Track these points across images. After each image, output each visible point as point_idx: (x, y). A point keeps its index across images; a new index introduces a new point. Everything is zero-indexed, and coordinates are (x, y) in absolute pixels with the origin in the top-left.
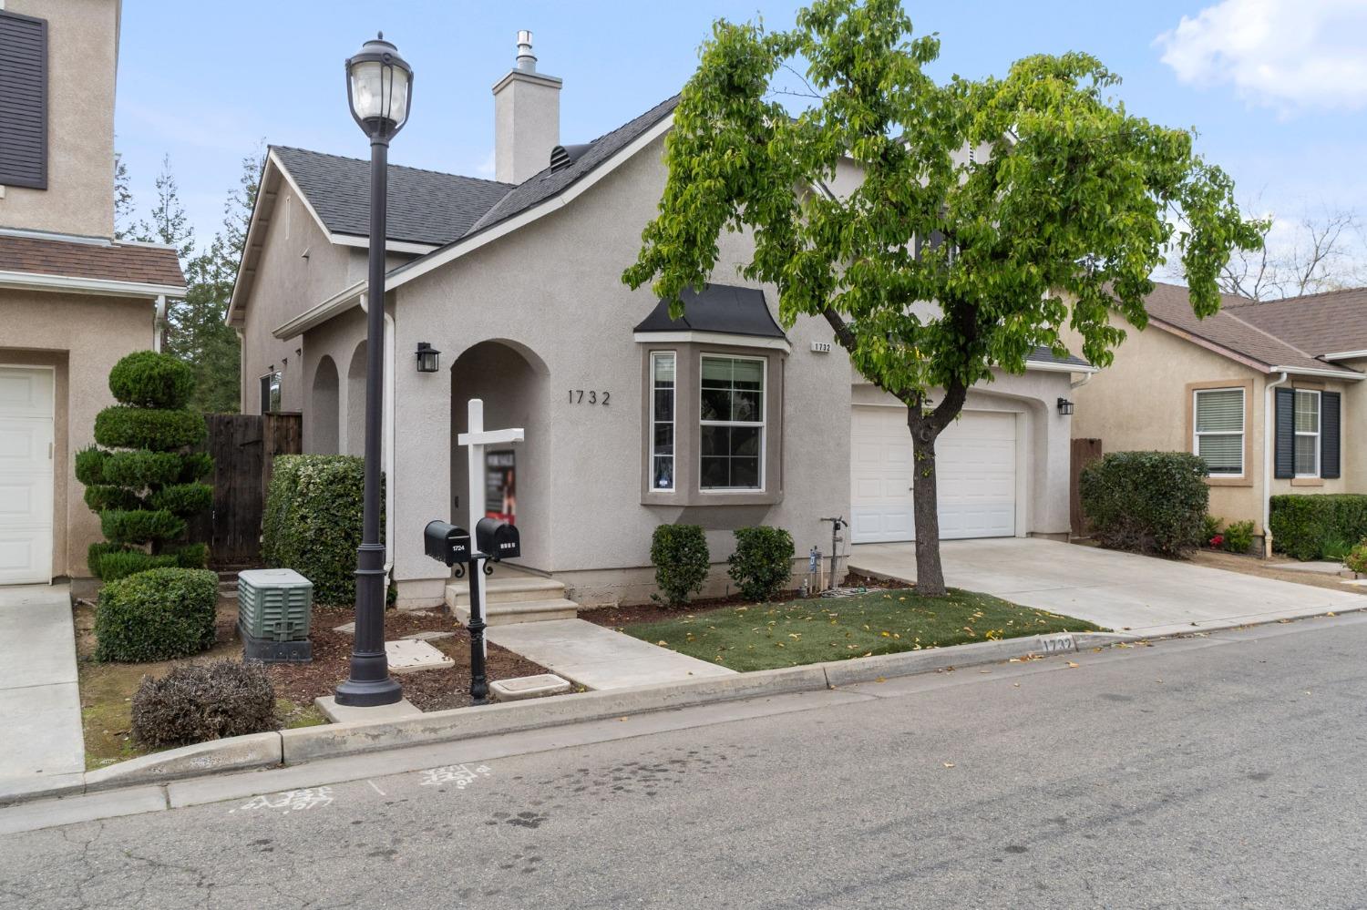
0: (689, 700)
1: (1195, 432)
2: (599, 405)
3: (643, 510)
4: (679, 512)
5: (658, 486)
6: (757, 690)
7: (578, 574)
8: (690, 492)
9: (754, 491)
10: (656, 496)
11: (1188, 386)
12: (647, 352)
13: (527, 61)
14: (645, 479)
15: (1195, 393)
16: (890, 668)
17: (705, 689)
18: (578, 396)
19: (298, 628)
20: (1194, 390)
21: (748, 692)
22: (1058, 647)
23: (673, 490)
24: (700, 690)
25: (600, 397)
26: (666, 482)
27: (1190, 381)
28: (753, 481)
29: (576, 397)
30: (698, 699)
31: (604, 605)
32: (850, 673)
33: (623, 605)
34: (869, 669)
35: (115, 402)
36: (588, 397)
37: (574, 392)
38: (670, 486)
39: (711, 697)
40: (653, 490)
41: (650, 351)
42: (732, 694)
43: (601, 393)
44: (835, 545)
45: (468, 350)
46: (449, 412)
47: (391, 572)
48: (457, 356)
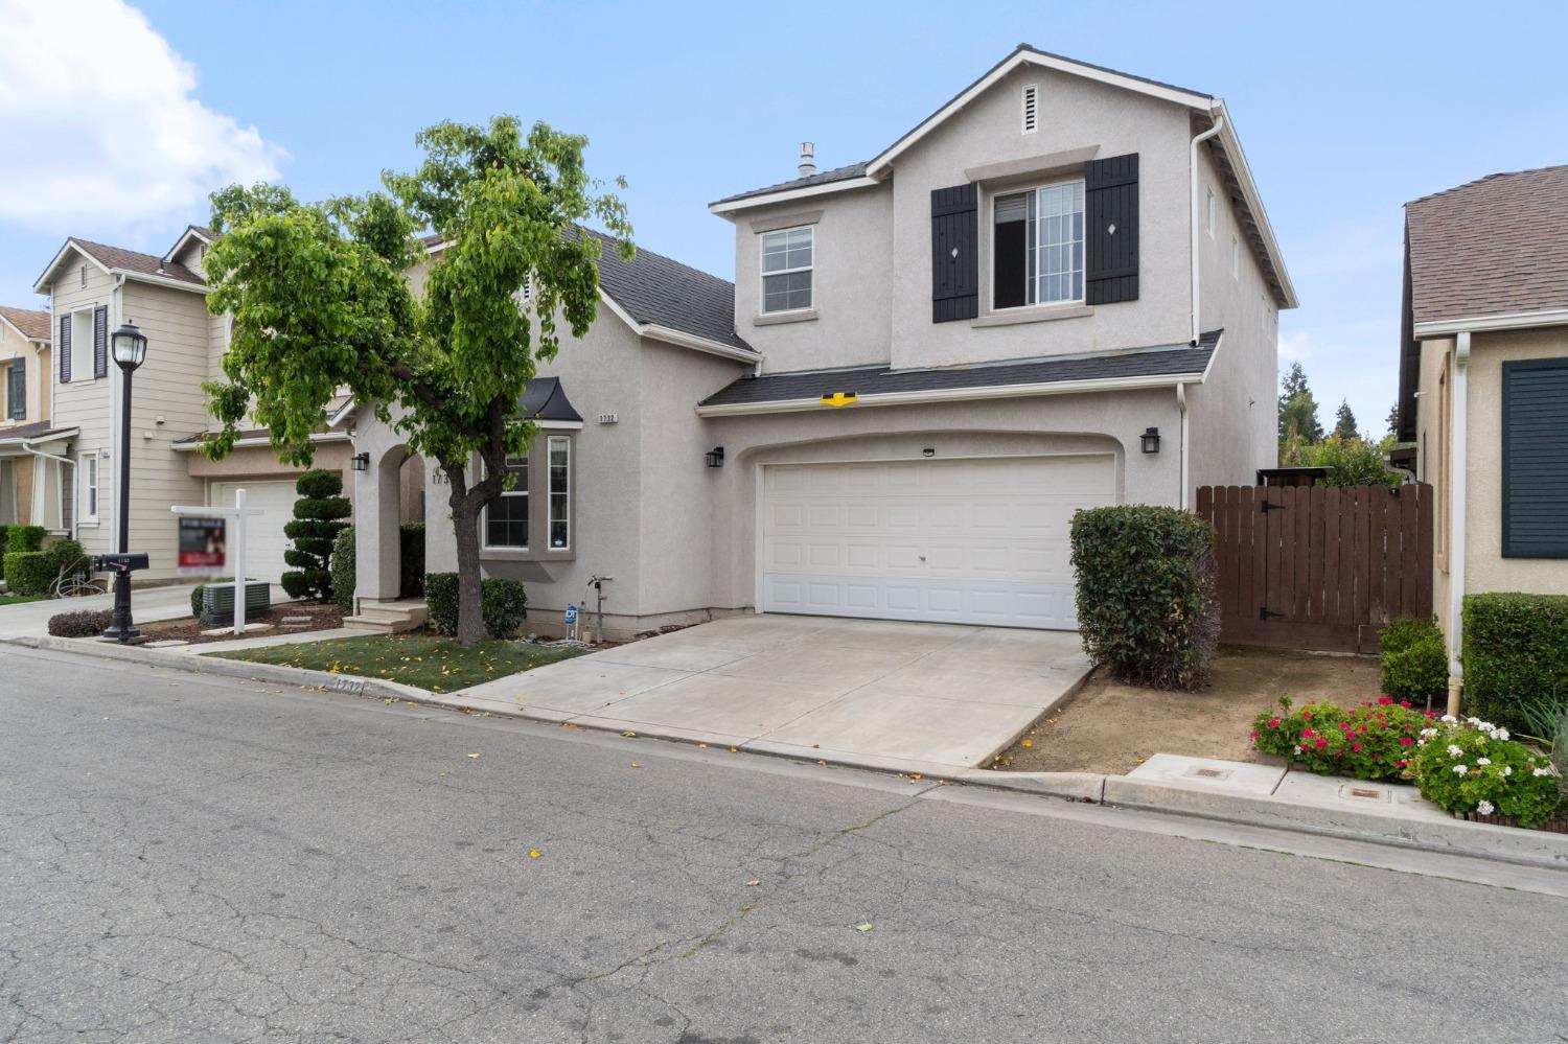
9: (521, 549)
35: (301, 497)
44: (600, 603)
45: (387, 454)
46: (378, 494)
47: (356, 593)
48: (380, 459)
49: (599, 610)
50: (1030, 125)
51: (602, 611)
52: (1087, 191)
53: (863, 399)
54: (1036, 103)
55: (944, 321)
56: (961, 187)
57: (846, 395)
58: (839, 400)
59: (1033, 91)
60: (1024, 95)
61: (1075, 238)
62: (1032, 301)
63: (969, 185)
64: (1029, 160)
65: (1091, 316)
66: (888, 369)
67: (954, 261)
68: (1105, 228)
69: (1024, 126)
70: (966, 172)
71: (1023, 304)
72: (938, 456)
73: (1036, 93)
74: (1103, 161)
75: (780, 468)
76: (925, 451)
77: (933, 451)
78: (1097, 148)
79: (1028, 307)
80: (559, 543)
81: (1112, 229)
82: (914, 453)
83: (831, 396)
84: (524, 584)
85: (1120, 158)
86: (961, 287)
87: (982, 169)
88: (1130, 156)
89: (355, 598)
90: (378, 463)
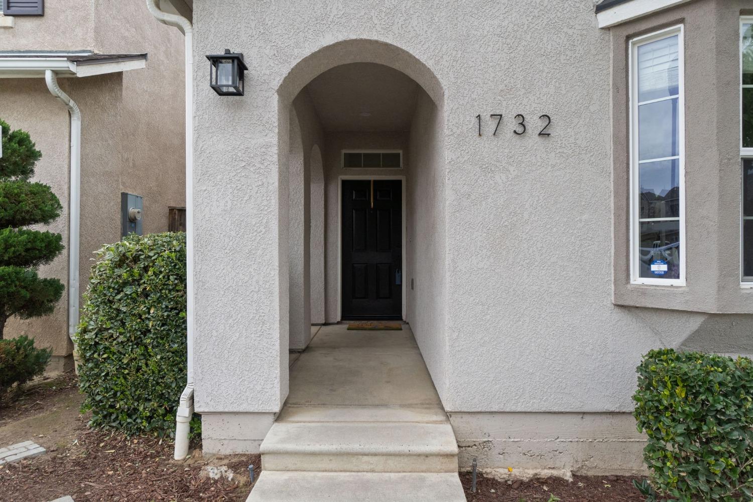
2: (532, 138)
3: (618, 315)
4: (695, 324)
5: (645, 272)
7: (498, 418)
8: (721, 288)
10: (643, 291)
12: (623, 40)
14: (623, 262)
18: (493, 123)
23: (681, 282)
25: (535, 124)
26: (664, 268)
29: (490, 125)
31: (545, 473)
33: (583, 472)
36: (511, 124)
37: (486, 116)
38: (672, 273)
40: (636, 279)
41: (628, 38)
43: (536, 118)
45: (306, 60)
46: (275, 158)
47: (192, 398)
48: (285, 71)
89: (183, 412)
90: (277, 82)
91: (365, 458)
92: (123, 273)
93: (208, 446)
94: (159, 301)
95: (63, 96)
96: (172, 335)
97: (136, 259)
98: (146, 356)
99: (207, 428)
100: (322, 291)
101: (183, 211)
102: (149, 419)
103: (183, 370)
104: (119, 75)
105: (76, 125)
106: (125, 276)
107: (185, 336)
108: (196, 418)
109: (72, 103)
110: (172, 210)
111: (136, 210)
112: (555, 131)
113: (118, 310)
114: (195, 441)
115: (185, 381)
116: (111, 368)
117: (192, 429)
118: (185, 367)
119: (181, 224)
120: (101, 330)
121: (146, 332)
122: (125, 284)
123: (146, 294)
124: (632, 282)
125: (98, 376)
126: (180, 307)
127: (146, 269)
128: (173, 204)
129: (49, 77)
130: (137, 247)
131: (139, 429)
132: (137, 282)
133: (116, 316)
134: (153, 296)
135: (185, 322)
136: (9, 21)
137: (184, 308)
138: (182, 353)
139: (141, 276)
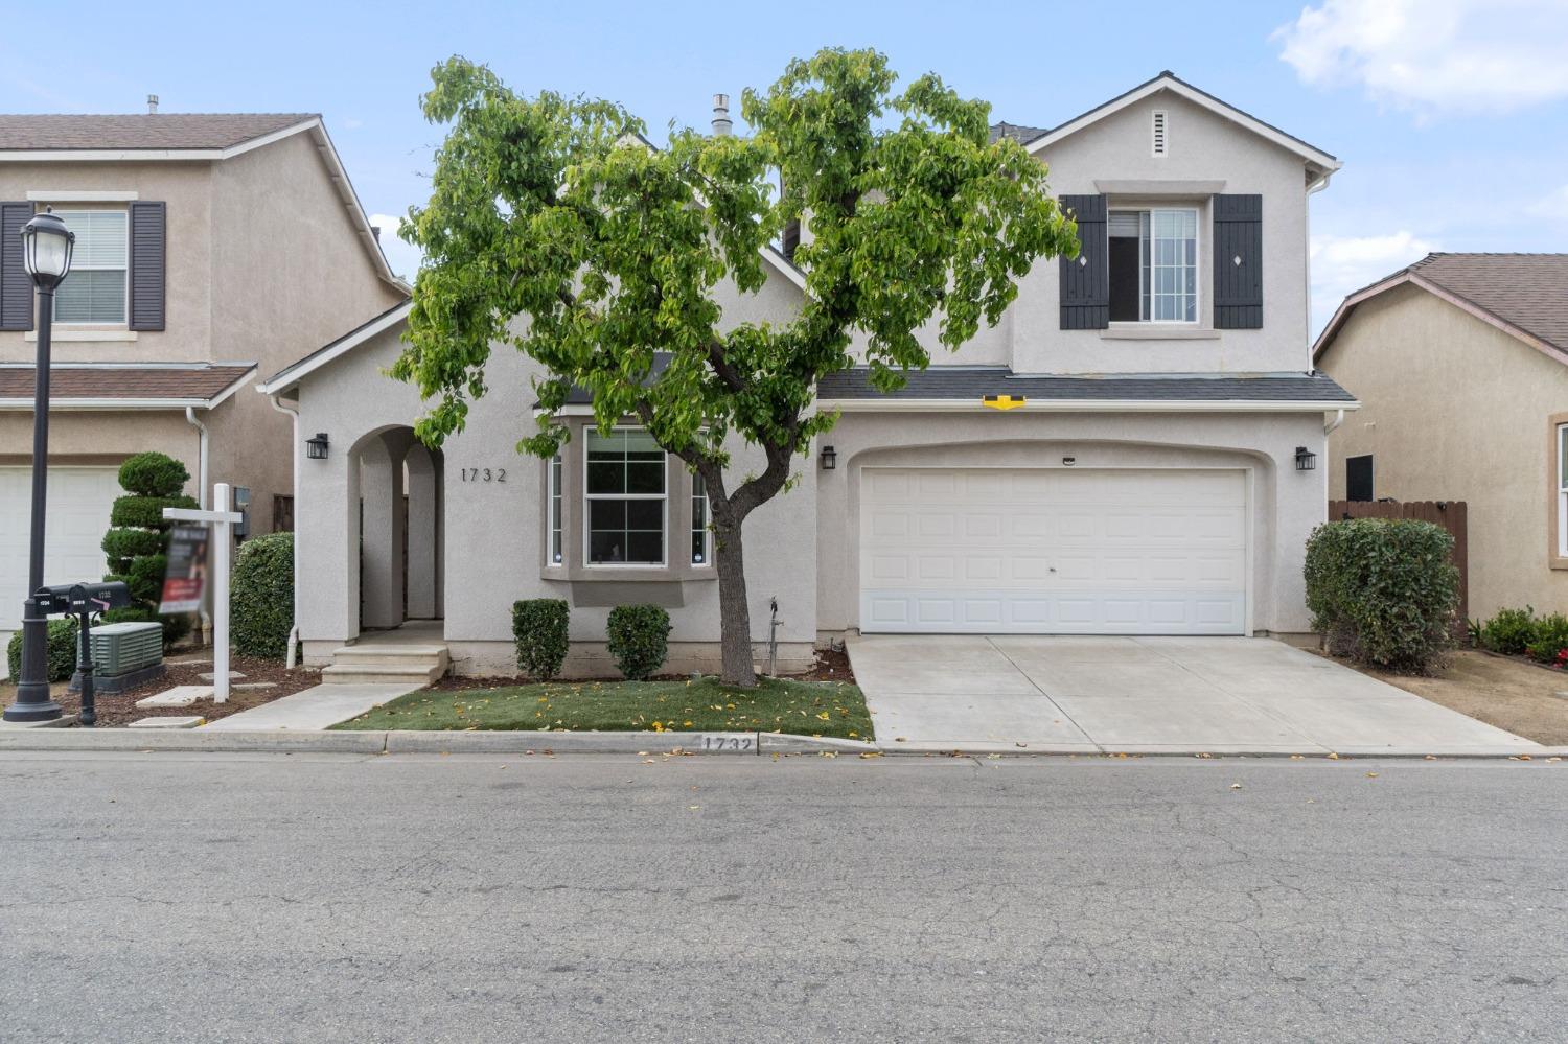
0: (226, 745)
1: (1561, 489)
2: (495, 483)
3: (544, 584)
6: (301, 746)
7: (475, 644)
9: (656, 566)
10: (549, 570)
11: (1551, 418)
13: (718, 126)
14: (543, 554)
15: (1560, 428)
16: (468, 742)
17: (246, 738)
18: (472, 473)
19: (104, 666)
20: (1558, 424)
21: (289, 745)
22: (726, 747)
23: (561, 565)
24: (242, 738)
25: (496, 474)
27: (1556, 411)
28: (656, 556)
29: (469, 475)
30: (235, 746)
32: (415, 742)
34: (441, 741)
35: (124, 493)
36: (482, 475)
37: (468, 470)
39: (250, 746)
40: (552, 564)
42: (275, 745)
43: (496, 471)
44: (773, 630)
45: (364, 436)
46: (346, 493)
47: (297, 633)
48: (352, 443)
49: (773, 637)
50: (1159, 148)
51: (776, 640)
52: (1215, 222)
53: (1030, 404)
54: (1165, 129)
55: (1072, 329)
56: (1091, 197)
57: (1013, 399)
58: (1004, 403)
59: (1161, 116)
60: (1154, 119)
61: (1187, 263)
62: (1147, 317)
63: (1099, 197)
64: (1161, 182)
65: (1217, 339)
66: (1010, 372)
67: (1083, 269)
68: (1231, 260)
69: (1154, 148)
70: (1096, 184)
71: (1137, 319)
72: (1076, 466)
73: (1165, 119)
74: (1229, 196)
75: (879, 471)
76: (1065, 459)
77: (1073, 460)
78: (1224, 184)
79: (1142, 323)
80: (698, 558)
81: (1238, 261)
82: (1053, 461)
83: (995, 399)
84: (667, 610)
85: (1246, 197)
86: (1090, 296)
87: (1111, 182)
88: (1254, 196)
89: (292, 641)
90: (347, 449)
91: (389, 658)
92: (257, 559)
93: (306, 660)
94: (278, 576)
95: (197, 423)
96: (286, 597)
97: (264, 551)
98: (270, 608)
99: (306, 650)
100: (432, 584)
101: (289, 500)
102: (271, 648)
103: (292, 618)
104: (233, 395)
105: (204, 442)
106: (258, 561)
107: (293, 597)
108: (300, 644)
109: (203, 427)
110: (277, 498)
111: (245, 504)
112: (509, 478)
113: (253, 582)
114: (299, 658)
115: (293, 623)
116: (250, 617)
117: (297, 651)
118: (293, 616)
119: (287, 513)
120: (243, 594)
121: (270, 595)
122: (258, 566)
123: (270, 572)
124: (549, 565)
125: (241, 621)
126: (291, 579)
127: (270, 557)
128: (278, 491)
129: (189, 412)
130: (265, 544)
131: (265, 655)
132: (265, 565)
133: (253, 586)
134: (276, 573)
135: (293, 589)
136: (134, 335)
137: (293, 581)
138: (291, 607)
139: (267, 562)
